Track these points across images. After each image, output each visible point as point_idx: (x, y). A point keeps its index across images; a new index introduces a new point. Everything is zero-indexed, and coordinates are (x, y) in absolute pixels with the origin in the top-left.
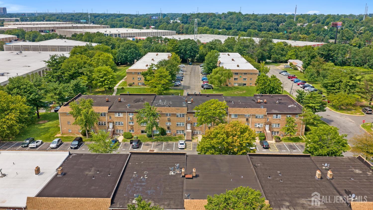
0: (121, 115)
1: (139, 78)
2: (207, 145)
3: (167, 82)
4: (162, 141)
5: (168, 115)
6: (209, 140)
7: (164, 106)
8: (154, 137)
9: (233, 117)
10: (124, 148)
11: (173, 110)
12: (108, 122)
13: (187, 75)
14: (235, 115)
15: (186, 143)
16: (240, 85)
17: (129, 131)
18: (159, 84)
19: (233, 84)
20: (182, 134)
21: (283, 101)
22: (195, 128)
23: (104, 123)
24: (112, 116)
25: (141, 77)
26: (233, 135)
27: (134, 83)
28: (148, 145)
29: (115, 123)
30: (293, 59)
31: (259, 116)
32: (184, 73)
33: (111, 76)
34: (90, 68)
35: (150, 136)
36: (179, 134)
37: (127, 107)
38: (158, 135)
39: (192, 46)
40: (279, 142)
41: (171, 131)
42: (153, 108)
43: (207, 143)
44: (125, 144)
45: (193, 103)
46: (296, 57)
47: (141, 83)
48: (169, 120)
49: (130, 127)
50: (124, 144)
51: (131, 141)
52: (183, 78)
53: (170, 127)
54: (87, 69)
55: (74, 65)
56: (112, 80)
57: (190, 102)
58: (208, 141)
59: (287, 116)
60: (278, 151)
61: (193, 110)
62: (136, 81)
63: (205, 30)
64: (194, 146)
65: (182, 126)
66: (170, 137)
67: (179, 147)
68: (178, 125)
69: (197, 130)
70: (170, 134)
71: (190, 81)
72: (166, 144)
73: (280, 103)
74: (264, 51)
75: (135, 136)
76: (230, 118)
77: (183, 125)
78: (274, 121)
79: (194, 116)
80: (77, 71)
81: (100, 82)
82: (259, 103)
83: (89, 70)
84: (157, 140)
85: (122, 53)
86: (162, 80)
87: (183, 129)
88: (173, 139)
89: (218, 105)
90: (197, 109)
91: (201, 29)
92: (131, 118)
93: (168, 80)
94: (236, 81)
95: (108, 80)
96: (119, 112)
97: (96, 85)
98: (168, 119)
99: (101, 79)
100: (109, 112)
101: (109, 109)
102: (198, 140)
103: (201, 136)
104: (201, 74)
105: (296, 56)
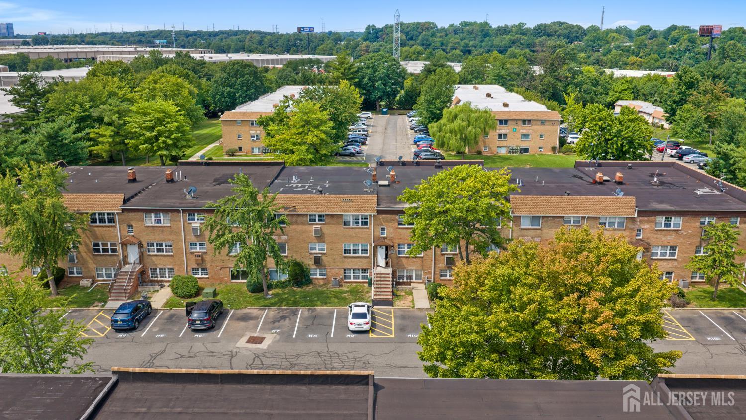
0: (165, 221)
1: (253, 136)
2: (463, 331)
3: (322, 140)
4: (296, 303)
5: (317, 218)
6: (474, 309)
7: (305, 192)
8: (270, 292)
9: (525, 224)
10: (161, 331)
11: (332, 203)
12: (124, 244)
13: (378, 134)
14: (533, 217)
15: (373, 312)
16: (513, 153)
17: (191, 273)
18: (301, 144)
19: (494, 148)
20: (360, 280)
21: (669, 179)
22: (404, 260)
23: (109, 247)
24: (134, 224)
25: (258, 132)
26: (578, 290)
27: (240, 148)
28: (245, 318)
29: (145, 245)
30: (626, 99)
31: (612, 221)
32: (370, 129)
33: (176, 124)
34: (120, 105)
35: (257, 289)
36: (352, 280)
37: (186, 196)
38: (284, 285)
39: (388, 70)
40: (684, 306)
41: (327, 271)
42: (265, 196)
43: (466, 326)
44: (172, 316)
45: (396, 185)
46: (632, 94)
47: (259, 148)
48: (320, 237)
49: (193, 259)
50: (167, 314)
51: (187, 305)
52: (368, 138)
53: (324, 257)
54: (111, 108)
55: (79, 98)
56: (179, 135)
57: (386, 182)
58: (468, 314)
59: (702, 220)
60: (693, 339)
61: (396, 203)
62: (246, 144)
63: (414, 54)
64: (399, 322)
65: (360, 255)
66: (322, 292)
67: (352, 328)
68: (349, 252)
69: (411, 269)
70: (322, 282)
71: (384, 145)
72: (306, 313)
73: (662, 183)
74: (557, 79)
75: (209, 290)
76: (516, 229)
77: (364, 251)
78: (659, 236)
79: (400, 224)
80: (87, 113)
81: (145, 142)
82: (600, 183)
83: (116, 109)
84: (279, 300)
85: (224, 87)
86: (310, 133)
87: (363, 264)
88: (332, 299)
89: (484, 184)
90: (411, 199)
91: (406, 51)
92: (195, 230)
93: (325, 132)
94: (503, 143)
95: (168, 137)
96: (157, 211)
97: (135, 149)
98: (316, 231)
99: (148, 134)
100: (123, 210)
101: (125, 201)
102: (413, 301)
103: (423, 285)
104: (410, 132)
105: (632, 92)
